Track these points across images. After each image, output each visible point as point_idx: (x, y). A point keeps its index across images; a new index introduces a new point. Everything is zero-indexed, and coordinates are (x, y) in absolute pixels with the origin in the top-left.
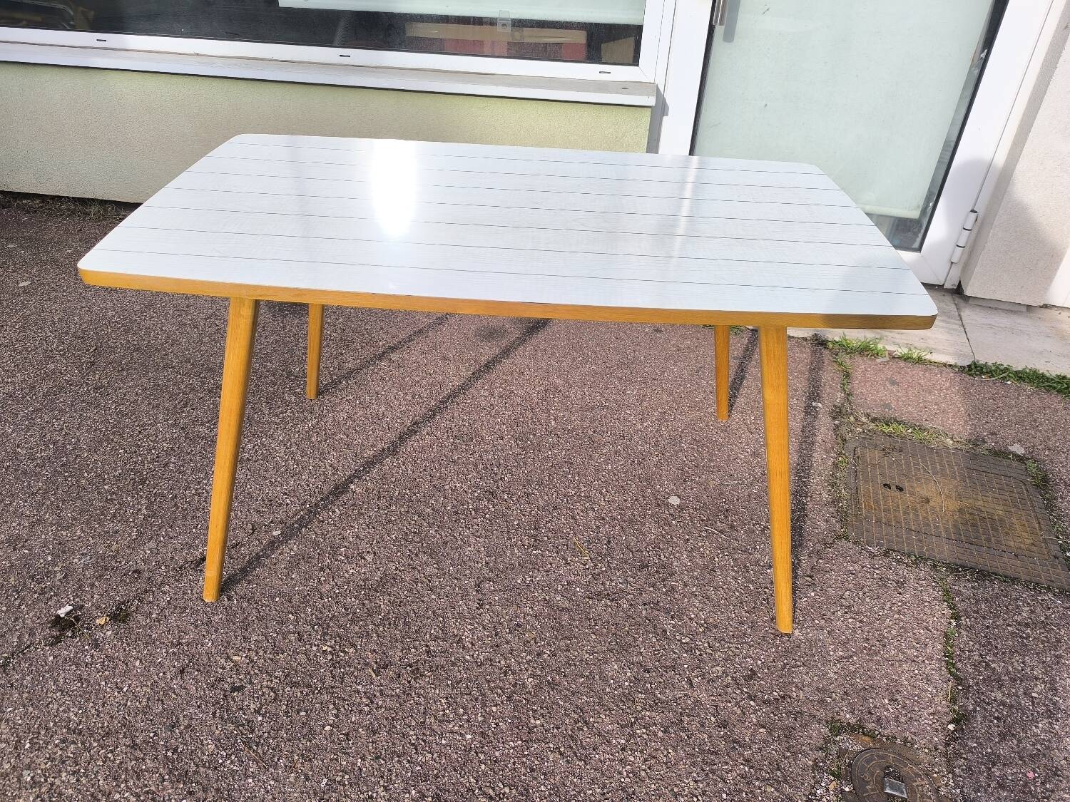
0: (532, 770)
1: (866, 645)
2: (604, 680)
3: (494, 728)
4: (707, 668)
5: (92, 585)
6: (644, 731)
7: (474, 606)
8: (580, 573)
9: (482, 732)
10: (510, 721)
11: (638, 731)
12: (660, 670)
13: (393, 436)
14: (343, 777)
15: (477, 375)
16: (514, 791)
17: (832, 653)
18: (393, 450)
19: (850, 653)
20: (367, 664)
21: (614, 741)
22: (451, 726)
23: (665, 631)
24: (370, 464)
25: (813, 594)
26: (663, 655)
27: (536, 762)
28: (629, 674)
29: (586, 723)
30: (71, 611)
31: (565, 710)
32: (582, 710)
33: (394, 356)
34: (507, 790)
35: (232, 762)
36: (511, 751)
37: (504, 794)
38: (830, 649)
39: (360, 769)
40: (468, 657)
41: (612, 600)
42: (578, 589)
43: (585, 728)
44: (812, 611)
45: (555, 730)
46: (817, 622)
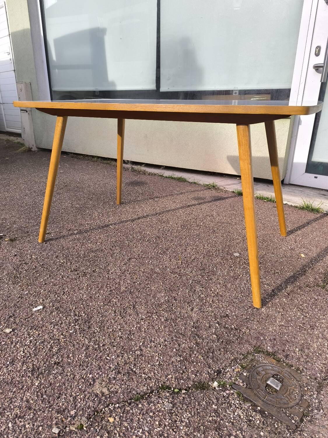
0: (99, 313)
1: (301, 325)
2: (154, 297)
3: (97, 297)
4: (205, 307)
5: (13, 232)
6: (156, 317)
7: (123, 263)
8: (173, 265)
9: (91, 297)
10: (104, 297)
11: (154, 316)
12: (182, 301)
13: (136, 217)
14: (33, 293)
15: (181, 208)
16: (86, 316)
17: (278, 322)
18: (133, 221)
19: (289, 325)
20: (71, 268)
21: (140, 316)
22: (82, 291)
23: (195, 291)
24: (122, 222)
25: (284, 300)
26: (188, 297)
27: (103, 311)
28: (166, 298)
29: (134, 307)
30: (2, 236)
31: (129, 301)
32: (136, 303)
33: (156, 199)
34: (84, 315)
35: (6, 280)
36: (97, 305)
37: (81, 316)
38: (278, 320)
39: (41, 293)
40: (107, 276)
41: (179, 276)
42: (168, 269)
43: (132, 308)
44: (279, 305)
45: (119, 305)
46: (278, 309)
